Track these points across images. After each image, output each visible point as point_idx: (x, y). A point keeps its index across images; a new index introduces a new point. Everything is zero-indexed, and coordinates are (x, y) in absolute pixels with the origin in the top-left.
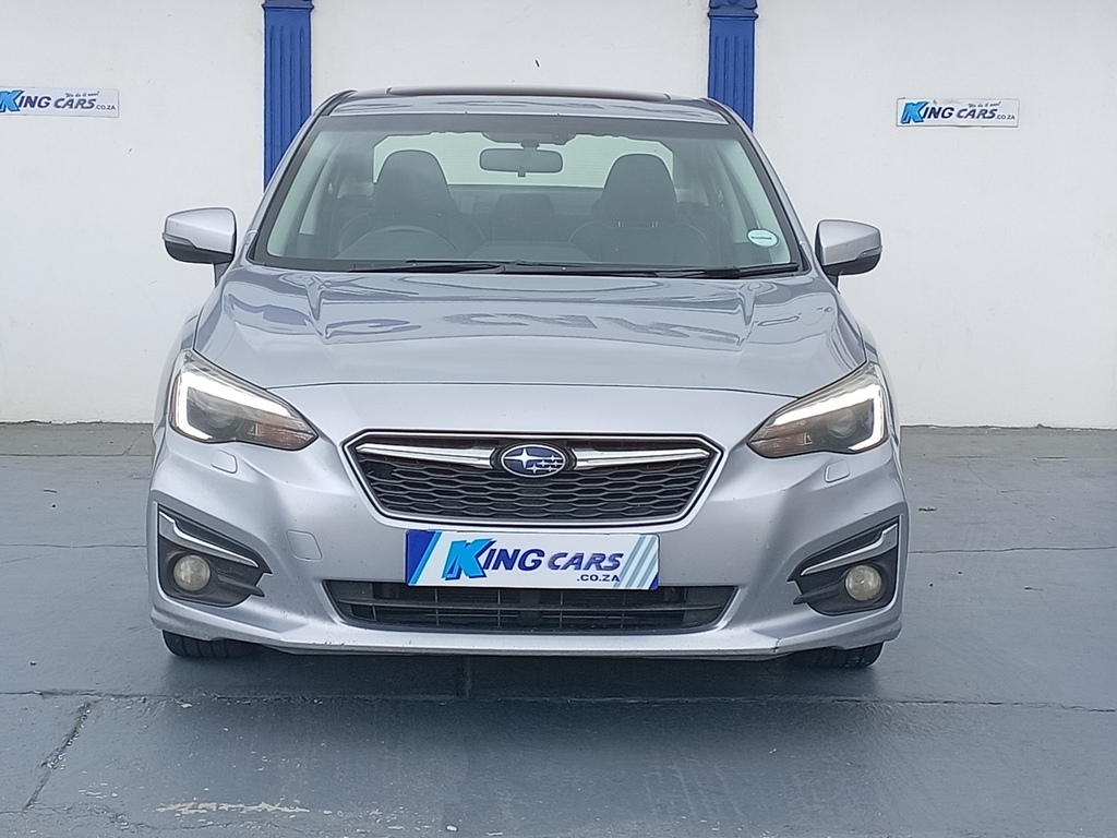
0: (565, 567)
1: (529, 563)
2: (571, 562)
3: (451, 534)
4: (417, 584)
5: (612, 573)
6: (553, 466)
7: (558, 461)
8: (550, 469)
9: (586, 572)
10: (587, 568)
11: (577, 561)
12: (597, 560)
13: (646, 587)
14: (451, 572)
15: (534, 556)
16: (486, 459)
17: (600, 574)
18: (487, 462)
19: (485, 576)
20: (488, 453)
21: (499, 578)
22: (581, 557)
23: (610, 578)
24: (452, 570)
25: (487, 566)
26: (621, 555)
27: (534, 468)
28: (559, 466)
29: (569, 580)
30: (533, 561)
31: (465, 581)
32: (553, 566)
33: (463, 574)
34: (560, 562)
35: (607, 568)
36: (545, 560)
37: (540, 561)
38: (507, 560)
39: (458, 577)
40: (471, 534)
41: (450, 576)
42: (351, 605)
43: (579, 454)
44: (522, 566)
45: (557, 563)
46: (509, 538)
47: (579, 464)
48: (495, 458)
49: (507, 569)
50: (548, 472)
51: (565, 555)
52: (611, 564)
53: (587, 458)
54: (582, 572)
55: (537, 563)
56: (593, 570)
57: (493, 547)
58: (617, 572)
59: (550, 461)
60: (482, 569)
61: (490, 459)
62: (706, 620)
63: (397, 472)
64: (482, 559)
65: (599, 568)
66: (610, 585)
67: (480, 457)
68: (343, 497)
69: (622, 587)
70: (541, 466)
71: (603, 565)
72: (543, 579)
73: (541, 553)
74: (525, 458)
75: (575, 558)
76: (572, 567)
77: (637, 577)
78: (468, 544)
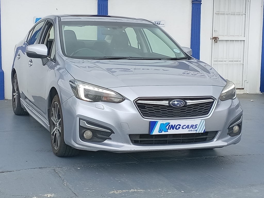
0: (185, 128)
1: (177, 128)
2: (186, 127)
3: (160, 122)
4: (153, 134)
5: (195, 129)
6: (182, 104)
7: (183, 103)
8: (181, 105)
9: (190, 129)
10: (190, 128)
11: (188, 127)
12: (192, 126)
13: (202, 132)
14: (160, 131)
15: (179, 126)
16: (167, 103)
17: (193, 129)
18: (168, 104)
19: (168, 131)
20: (167, 102)
21: (171, 132)
22: (189, 126)
23: (195, 130)
24: (160, 130)
25: (168, 129)
26: (197, 125)
27: (178, 105)
28: (183, 104)
29: (186, 131)
30: (178, 127)
31: (163, 133)
32: (183, 128)
33: (163, 131)
34: (184, 127)
35: (194, 128)
36: (181, 127)
37: (180, 127)
38: (173, 127)
39: (162, 132)
40: (165, 122)
41: (160, 132)
42: (134, 140)
43: (188, 101)
44: (176, 129)
45: (183, 127)
46: (173, 122)
47: (188, 104)
48: (169, 103)
49: (173, 129)
50: (181, 106)
51: (185, 125)
52: (195, 127)
53: (189, 102)
54: (189, 129)
55: (179, 128)
56: (191, 129)
57: (169, 124)
58: (196, 129)
59: (181, 103)
60: (167, 130)
61: (168, 103)
62: (211, 139)
63: (146, 107)
64: (167, 127)
65: (193, 128)
66: (195, 132)
67: (166, 103)
68: (135, 114)
69: (197, 132)
70: (179, 105)
71: (193, 127)
72: (181, 131)
73: (180, 125)
74: (176, 103)
75: (187, 126)
76: (187, 128)
77: (201, 130)
78: (164, 124)
